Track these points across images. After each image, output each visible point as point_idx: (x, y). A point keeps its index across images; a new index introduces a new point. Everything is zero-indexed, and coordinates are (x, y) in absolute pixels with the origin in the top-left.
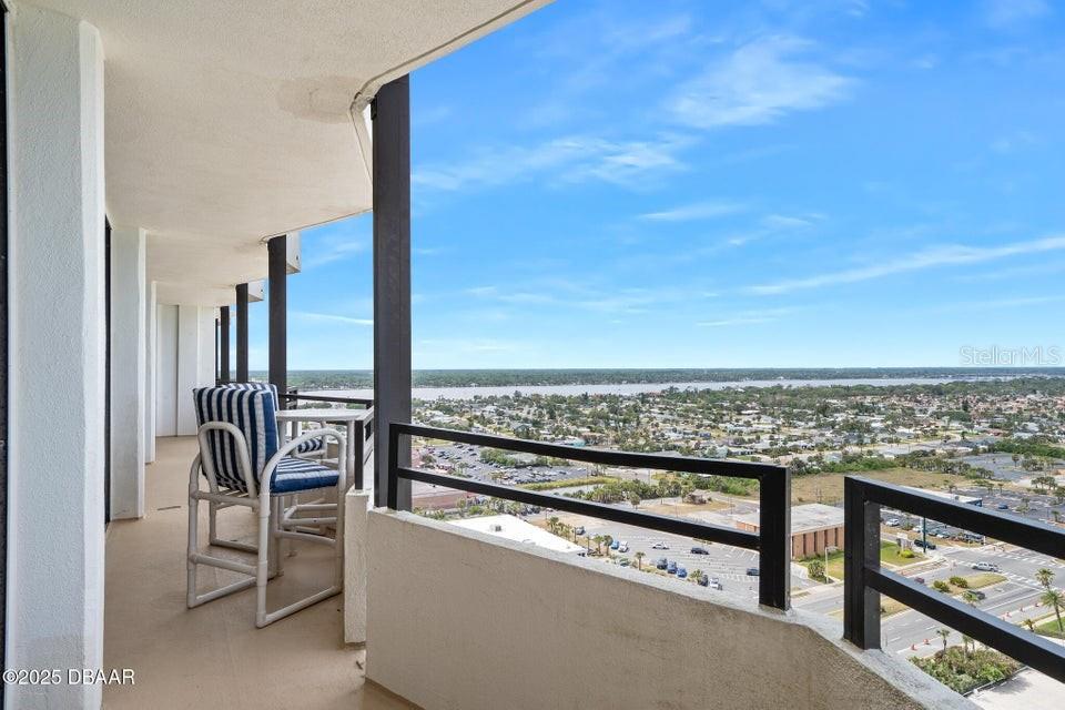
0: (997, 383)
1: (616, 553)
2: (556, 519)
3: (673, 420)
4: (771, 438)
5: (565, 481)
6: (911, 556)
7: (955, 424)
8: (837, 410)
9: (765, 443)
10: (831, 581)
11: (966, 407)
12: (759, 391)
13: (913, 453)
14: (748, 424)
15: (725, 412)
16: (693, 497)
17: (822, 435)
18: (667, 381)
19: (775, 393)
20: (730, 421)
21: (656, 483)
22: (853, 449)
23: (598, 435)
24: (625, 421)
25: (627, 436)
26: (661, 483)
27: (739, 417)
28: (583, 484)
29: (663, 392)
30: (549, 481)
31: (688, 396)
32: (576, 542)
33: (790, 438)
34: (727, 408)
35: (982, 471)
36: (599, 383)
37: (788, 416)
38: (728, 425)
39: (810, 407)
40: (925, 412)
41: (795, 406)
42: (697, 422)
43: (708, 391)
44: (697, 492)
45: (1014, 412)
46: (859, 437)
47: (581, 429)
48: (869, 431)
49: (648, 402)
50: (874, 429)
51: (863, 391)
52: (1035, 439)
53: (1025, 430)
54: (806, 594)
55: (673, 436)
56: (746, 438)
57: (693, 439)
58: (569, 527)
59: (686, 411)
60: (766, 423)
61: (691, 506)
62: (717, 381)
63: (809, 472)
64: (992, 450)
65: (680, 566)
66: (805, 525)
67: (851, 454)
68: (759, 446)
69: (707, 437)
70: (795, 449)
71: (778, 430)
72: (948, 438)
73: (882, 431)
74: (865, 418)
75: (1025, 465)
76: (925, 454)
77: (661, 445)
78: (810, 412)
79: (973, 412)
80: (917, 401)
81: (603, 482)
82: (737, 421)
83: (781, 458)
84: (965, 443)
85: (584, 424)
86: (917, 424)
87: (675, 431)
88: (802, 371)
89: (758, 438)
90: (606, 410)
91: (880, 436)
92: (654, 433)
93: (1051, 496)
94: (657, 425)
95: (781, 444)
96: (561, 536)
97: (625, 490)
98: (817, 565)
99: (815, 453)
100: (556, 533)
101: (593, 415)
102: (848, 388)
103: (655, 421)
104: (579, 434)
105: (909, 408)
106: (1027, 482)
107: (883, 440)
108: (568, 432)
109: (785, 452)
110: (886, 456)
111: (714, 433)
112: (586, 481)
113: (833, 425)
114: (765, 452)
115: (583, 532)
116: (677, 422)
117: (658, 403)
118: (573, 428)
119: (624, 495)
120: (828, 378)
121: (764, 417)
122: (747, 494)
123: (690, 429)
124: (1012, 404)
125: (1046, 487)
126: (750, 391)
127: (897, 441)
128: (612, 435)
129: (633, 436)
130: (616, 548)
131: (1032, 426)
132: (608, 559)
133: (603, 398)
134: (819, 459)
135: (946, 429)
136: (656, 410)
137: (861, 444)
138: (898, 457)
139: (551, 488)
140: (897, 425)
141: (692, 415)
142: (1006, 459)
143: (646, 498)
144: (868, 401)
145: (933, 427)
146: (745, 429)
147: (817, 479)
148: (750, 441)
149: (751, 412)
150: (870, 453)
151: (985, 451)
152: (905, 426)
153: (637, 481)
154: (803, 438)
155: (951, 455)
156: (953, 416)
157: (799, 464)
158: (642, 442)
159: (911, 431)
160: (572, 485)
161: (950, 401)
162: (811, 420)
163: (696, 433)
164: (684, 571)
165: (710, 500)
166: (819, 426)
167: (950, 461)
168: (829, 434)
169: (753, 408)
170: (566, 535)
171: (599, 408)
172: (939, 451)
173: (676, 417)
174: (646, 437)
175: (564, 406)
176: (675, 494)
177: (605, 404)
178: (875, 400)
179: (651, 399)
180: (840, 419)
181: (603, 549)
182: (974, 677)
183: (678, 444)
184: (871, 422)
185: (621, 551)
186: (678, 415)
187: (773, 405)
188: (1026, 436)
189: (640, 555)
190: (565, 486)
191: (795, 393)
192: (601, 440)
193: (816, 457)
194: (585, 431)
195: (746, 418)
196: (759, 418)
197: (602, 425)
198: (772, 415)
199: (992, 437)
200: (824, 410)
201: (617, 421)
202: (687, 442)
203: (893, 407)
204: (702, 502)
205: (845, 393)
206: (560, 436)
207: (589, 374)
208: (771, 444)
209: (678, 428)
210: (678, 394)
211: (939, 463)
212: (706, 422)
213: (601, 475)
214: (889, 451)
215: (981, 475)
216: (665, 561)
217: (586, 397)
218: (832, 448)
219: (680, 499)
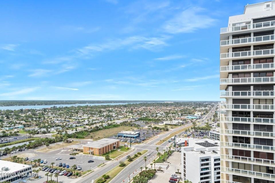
0: (136, 104)
1: (42, 164)
2: (16, 156)
3: (56, 117)
4: (88, 121)
5: (17, 141)
6: (128, 149)
7: (130, 114)
8: (104, 112)
9: (86, 122)
10: (111, 160)
11: (132, 110)
12: (82, 107)
13: (124, 122)
14: (81, 117)
15: (73, 113)
16: (68, 141)
17: (101, 119)
18: (52, 104)
19: (87, 108)
20: (75, 116)
21: (54, 138)
22: (110, 122)
23: (29, 123)
24: (39, 118)
25: (41, 123)
26: (56, 138)
27: (78, 115)
28: (25, 141)
29: (51, 108)
30: (10, 142)
31: (60, 109)
32: (25, 164)
33: (93, 120)
34: (73, 112)
35: (138, 125)
36: (26, 105)
37: (91, 114)
38: (74, 117)
39: (97, 111)
40: (123, 111)
41: (93, 111)
42: (64, 117)
43: (67, 107)
44: (69, 139)
45: (141, 111)
46: (111, 119)
47: (21, 122)
48: (112, 117)
49: (47, 111)
50: (113, 116)
51: (109, 106)
52: (146, 117)
53: (144, 115)
54: (105, 165)
55: (57, 122)
56: (81, 121)
57: (65, 122)
58: (22, 158)
59: (60, 113)
60: (85, 116)
61: (67, 144)
62: (69, 104)
63: (100, 129)
64: (139, 120)
65: (67, 164)
66: (103, 145)
67: (110, 123)
68: (85, 123)
69: (69, 121)
70: (95, 123)
71: (89, 118)
72: (130, 118)
73: (115, 117)
74: (111, 114)
75: (146, 123)
76: (126, 122)
77: (54, 125)
78: (97, 113)
79: (133, 111)
80: (121, 109)
81: (33, 140)
82: (77, 116)
83: (92, 126)
84: (133, 119)
85: (22, 120)
86: (123, 114)
87: (58, 120)
88: (93, 101)
89: (84, 121)
90: (31, 114)
91: (115, 118)
92: (51, 121)
93: (151, 130)
94: (51, 119)
95: (91, 122)
96: (18, 162)
97: (43, 142)
98: (107, 156)
99: (100, 124)
100: (16, 162)
101: (26, 116)
102: (105, 106)
103: (50, 118)
104: (21, 124)
105: (120, 111)
106: (146, 127)
107: (116, 119)
108: (16, 123)
109: (92, 124)
110: (118, 123)
111: (70, 120)
112: (26, 140)
113: (103, 116)
114: (87, 125)
115: (28, 159)
116: (58, 117)
117: (50, 111)
118: (18, 122)
119: (43, 143)
120: (100, 103)
121: (85, 114)
122: (84, 138)
123: (63, 119)
124: (140, 109)
125: (150, 128)
126: (79, 107)
127: (119, 119)
128: (35, 123)
129: (43, 123)
130: (42, 163)
131: (145, 114)
132: (40, 167)
133: (29, 110)
134: (102, 125)
135: (129, 115)
136: (50, 114)
137: (111, 120)
138: (120, 123)
139: (11, 145)
140: (118, 115)
141: (62, 115)
142: (142, 122)
143: (51, 143)
144: (110, 109)
145: (126, 115)
146: (80, 118)
147: (102, 131)
148: (82, 122)
149: (81, 113)
150: (114, 123)
151: (137, 120)
152: (120, 115)
153: (47, 138)
154: (96, 120)
155: (131, 122)
156: (130, 112)
157: (97, 127)
158: (47, 125)
159: (122, 116)
160: (20, 142)
161: (128, 108)
162: (98, 115)
163: (65, 121)
164: (68, 166)
165: (73, 141)
166: (100, 116)
167: (131, 123)
168: (103, 118)
169: (81, 112)
170: (21, 162)
171: (28, 114)
172: (128, 121)
173: (57, 116)
174: (48, 123)
175: (13, 114)
176: (61, 141)
177: (30, 112)
178: (112, 109)
179: (48, 110)
180: (105, 114)
181: (37, 164)
182: (148, 177)
183: (59, 124)
184: (112, 114)
185: (45, 163)
186: (58, 115)
187: (86, 111)
188: (145, 116)
189: (53, 164)
190: (17, 143)
191: (92, 107)
192: (30, 125)
193: (101, 125)
194: (23, 122)
195: (80, 115)
196: (84, 115)
197: (30, 120)
198: (87, 114)
199: (138, 117)
200: (100, 112)
201: (36, 118)
202: (63, 124)
203: (116, 110)
204: (70, 142)
205: (105, 107)
206: (13, 125)
207: (22, 102)
208: (89, 122)
209: (59, 119)
210: (57, 108)
211: (129, 124)
212: (68, 117)
213: (32, 137)
214: (118, 122)
215: (138, 126)
216: (61, 164)
217: (22, 110)
218: (104, 122)
219: (63, 142)
